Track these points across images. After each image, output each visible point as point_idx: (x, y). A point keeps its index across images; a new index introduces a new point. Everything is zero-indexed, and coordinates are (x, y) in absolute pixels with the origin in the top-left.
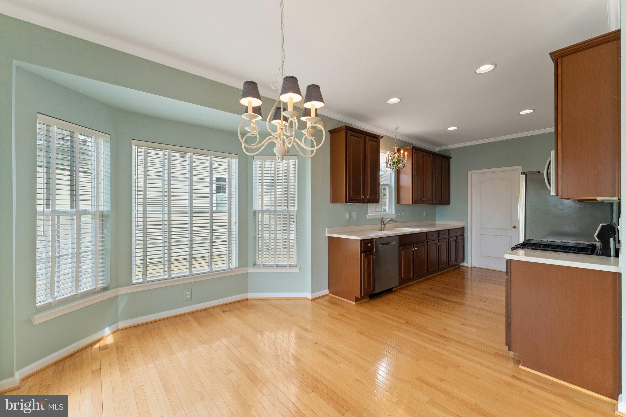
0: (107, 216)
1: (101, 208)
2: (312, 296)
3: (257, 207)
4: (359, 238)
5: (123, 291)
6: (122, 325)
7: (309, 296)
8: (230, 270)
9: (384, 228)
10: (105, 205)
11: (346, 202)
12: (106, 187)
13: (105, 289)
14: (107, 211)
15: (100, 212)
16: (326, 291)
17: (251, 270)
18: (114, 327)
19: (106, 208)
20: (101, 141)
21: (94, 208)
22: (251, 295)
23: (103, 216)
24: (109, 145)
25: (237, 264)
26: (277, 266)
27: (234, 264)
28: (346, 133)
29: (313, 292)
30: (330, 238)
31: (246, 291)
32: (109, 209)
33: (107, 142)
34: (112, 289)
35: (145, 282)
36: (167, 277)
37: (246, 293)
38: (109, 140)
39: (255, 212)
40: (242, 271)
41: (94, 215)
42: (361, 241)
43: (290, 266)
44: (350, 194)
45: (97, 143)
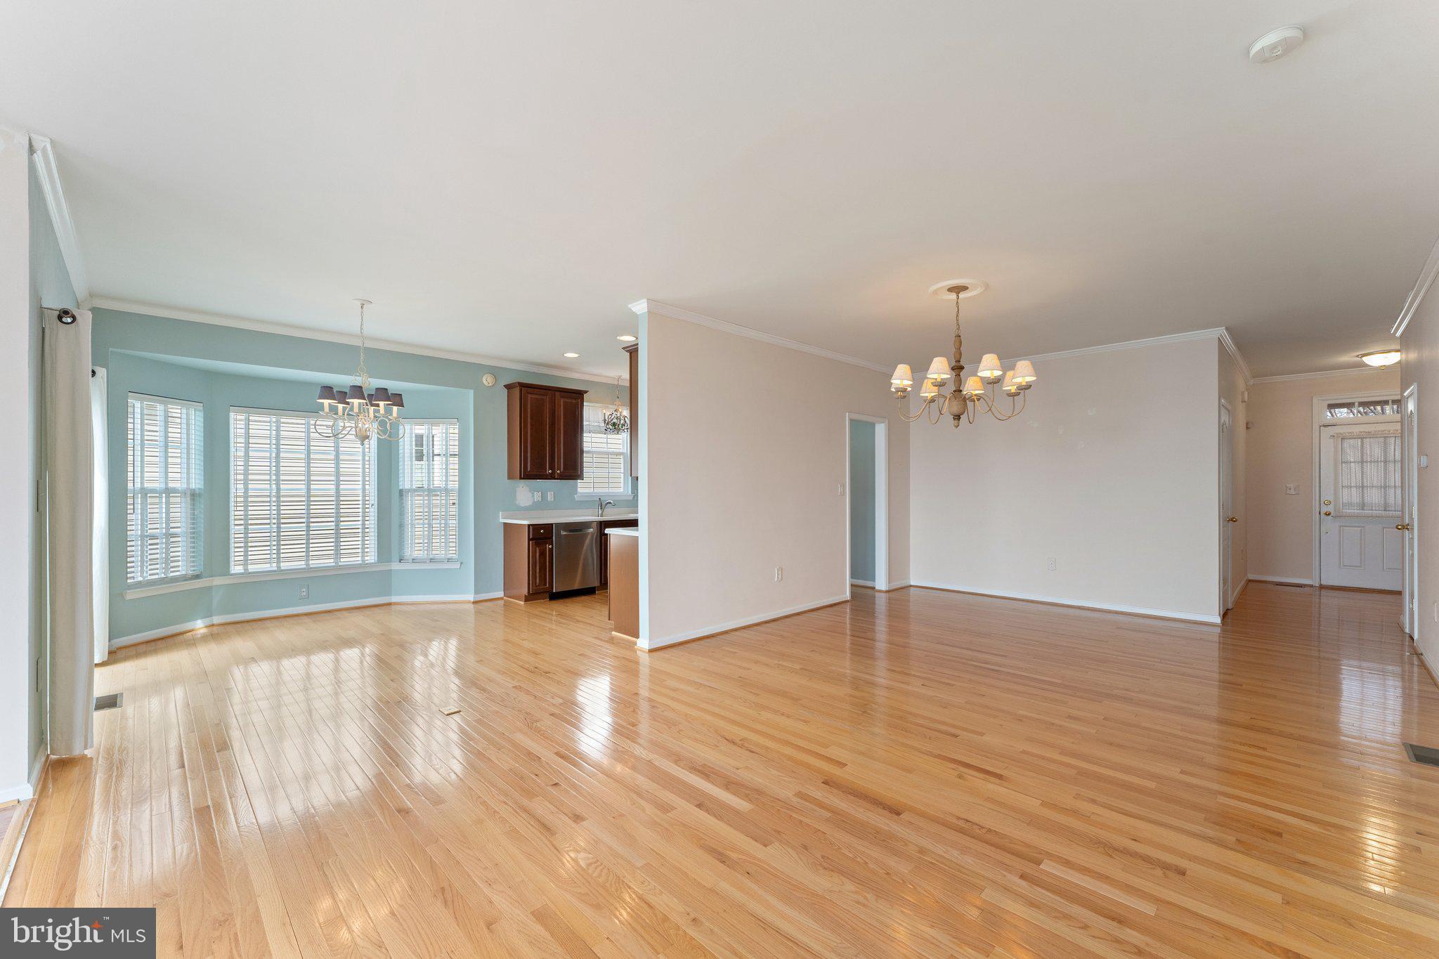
0: (200, 495)
1: (193, 486)
2: (474, 597)
3: (405, 483)
4: (526, 522)
5: (218, 581)
6: (217, 620)
7: (471, 597)
8: (364, 565)
9: (602, 513)
10: (197, 483)
11: (521, 478)
12: (198, 462)
13: (197, 577)
14: (199, 489)
15: (191, 490)
16: (501, 594)
17: (396, 566)
18: (208, 621)
19: (198, 486)
20: (192, 412)
21: (185, 486)
22: (394, 599)
23: (194, 495)
24: (201, 414)
25: (376, 559)
26: (432, 560)
27: (371, 558)
28: (521, 391)
29: (476, 592)
30: (505, 525)
31: (389, 594)
32: (203, 487)
33: (200, 411)
34: (206, 577)
35: (247, 573)
36: (276, 569)
37: (389, 596)
38: (202, 408)
39: (401, 491)
40: (383, 567)
41: (184, 493)
42: (529, 526)
43: (449, 560)
44: (527, 468)
45: (187, 414)
